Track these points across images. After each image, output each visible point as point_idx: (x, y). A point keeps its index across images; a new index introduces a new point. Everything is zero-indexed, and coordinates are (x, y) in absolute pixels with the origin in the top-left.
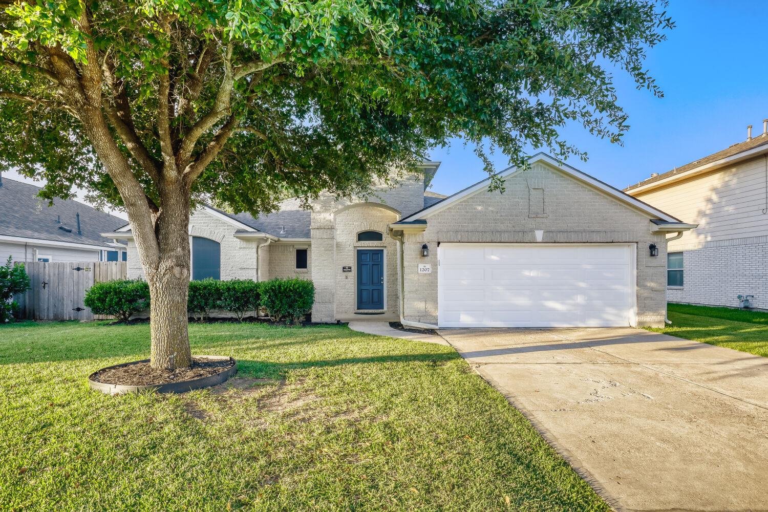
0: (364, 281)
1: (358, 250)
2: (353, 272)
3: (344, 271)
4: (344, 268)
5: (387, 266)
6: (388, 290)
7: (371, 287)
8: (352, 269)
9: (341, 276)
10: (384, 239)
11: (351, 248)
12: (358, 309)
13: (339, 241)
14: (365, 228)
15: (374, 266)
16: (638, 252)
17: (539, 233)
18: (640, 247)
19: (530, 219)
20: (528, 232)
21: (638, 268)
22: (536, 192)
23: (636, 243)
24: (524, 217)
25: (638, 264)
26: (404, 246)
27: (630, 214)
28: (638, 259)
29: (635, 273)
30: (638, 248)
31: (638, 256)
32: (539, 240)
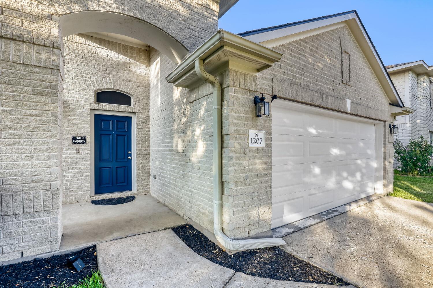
0: (105, 156)
1: (96, 115)
2: (89, 144)
3: (74, 143)
4: (74, 138)
5: (137, 137)
6: (138, 167)
7: (113, 164)
8: (88, 140)
9: (70, 150)
10: (133, 103)
11: (86, 110)
12: (97, 193)
13: (65, 98)
14: (107, 85)
15: (119, 137)
16: (385, 131)
17: (348, 102)
18: (387, 126)
19: (343, 85)
20: (342, 99)
21: (385, 144)
22: (345, 56)
23: (384, 122)
24: (339, 81)
25: (385, 140)
26: (227, 96)
27: (383, 96)
28: (385, 136)
29: (383, 149)
30: (385, 126)
31: (385, 133)
32: (349, 111)
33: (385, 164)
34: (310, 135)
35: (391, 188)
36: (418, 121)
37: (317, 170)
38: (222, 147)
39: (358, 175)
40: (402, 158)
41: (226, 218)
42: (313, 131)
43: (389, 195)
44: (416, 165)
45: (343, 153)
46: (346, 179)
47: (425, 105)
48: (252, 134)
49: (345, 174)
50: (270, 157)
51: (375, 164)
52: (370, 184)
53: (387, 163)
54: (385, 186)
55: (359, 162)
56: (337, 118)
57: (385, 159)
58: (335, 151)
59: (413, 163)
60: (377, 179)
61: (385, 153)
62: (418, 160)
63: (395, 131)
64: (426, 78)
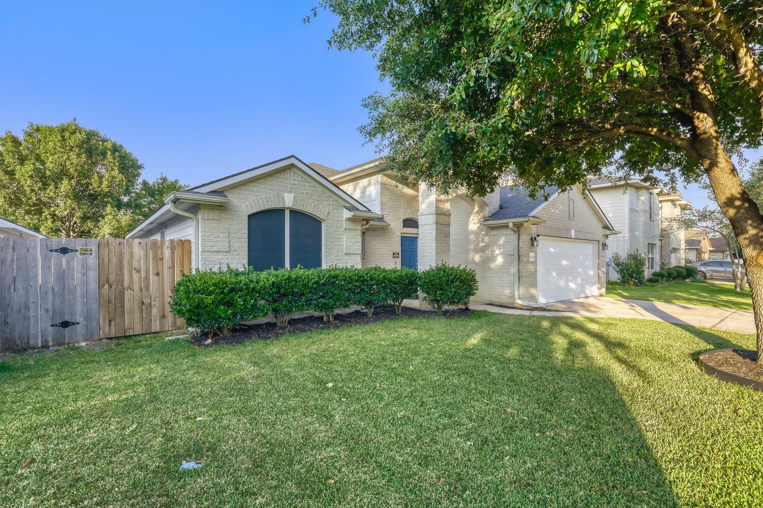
1: (401, 237)
2: (400, 258)
3: (394, 257)
4: (394, 254)
8: (400, 255)
11: (399, 234)
14: (409, 215)
15: (411, 253)
16: (599, 248)
17: (573, 231)
18: (601, 244)
19: (570, 221)
20: (569, 230)
21: (599, 258)
22: (571, 202)
23: (598, 241)
24: (567, 219)
25: (599, 255)
26: (521, 237)
27: (597, 222)
28: (599, 252)
29: (597, 261)
30: (598, 244)
31: (599, 250)
32: (573, 237)
33: (599, 273)
34: (550, 253)
35: (604, 290)
36: (637, 233)
37: (554, 274)
38: (519, 261)
39: (579, 280)
40: (620, 270)
41: (520, 293)
42: (552, 250)
43: (601, 295)
44: (632, 277)
45: (570, 264)
46: (571, 281)
47: (643, 218)
48: (531, 254)
49: (571, 279)
50: (536, 265)
51: (591, 273)
52: (588, 287)
53: (600, 272)
54: (599, 288)
55: (580, 270)
56: (565, 241)
57: (599, 269)
58: (564, 262)
59: (629, 274)
60: (594, 284)
61: (599, 264)
62: (633, 272)
63: (606, 248)
64: (644, 191)
